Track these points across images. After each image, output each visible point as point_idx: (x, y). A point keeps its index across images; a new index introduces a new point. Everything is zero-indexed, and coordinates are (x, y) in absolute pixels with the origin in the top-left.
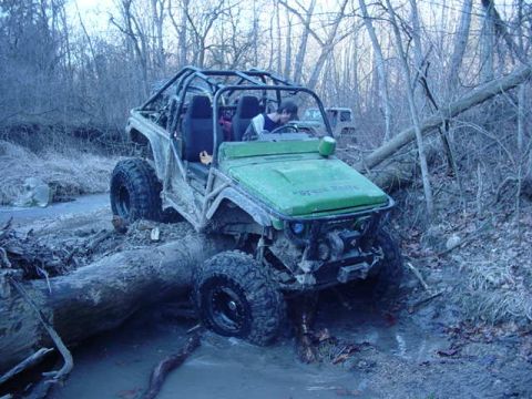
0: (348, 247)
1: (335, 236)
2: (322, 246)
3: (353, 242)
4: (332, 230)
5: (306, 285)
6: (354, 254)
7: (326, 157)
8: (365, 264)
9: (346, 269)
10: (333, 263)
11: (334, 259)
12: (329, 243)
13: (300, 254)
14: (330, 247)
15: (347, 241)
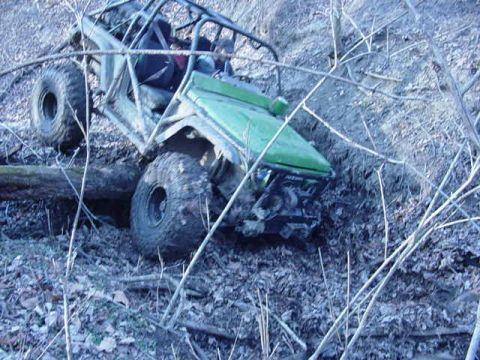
0: (300, 205)
1: (290, 190)
2: (277, 197)
3: (305, 202)
4: (288, 185)
5: (255, 231)
6: (298, 213)
7: (274, 115)
8: (305, 226)
9: (293, 226)
10: (284, 217)
11: (284, 213)
12: (284, 196)
13: (254, 200)
14: (284, 201)
15: (301, 199)
